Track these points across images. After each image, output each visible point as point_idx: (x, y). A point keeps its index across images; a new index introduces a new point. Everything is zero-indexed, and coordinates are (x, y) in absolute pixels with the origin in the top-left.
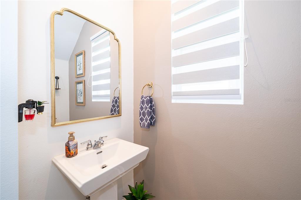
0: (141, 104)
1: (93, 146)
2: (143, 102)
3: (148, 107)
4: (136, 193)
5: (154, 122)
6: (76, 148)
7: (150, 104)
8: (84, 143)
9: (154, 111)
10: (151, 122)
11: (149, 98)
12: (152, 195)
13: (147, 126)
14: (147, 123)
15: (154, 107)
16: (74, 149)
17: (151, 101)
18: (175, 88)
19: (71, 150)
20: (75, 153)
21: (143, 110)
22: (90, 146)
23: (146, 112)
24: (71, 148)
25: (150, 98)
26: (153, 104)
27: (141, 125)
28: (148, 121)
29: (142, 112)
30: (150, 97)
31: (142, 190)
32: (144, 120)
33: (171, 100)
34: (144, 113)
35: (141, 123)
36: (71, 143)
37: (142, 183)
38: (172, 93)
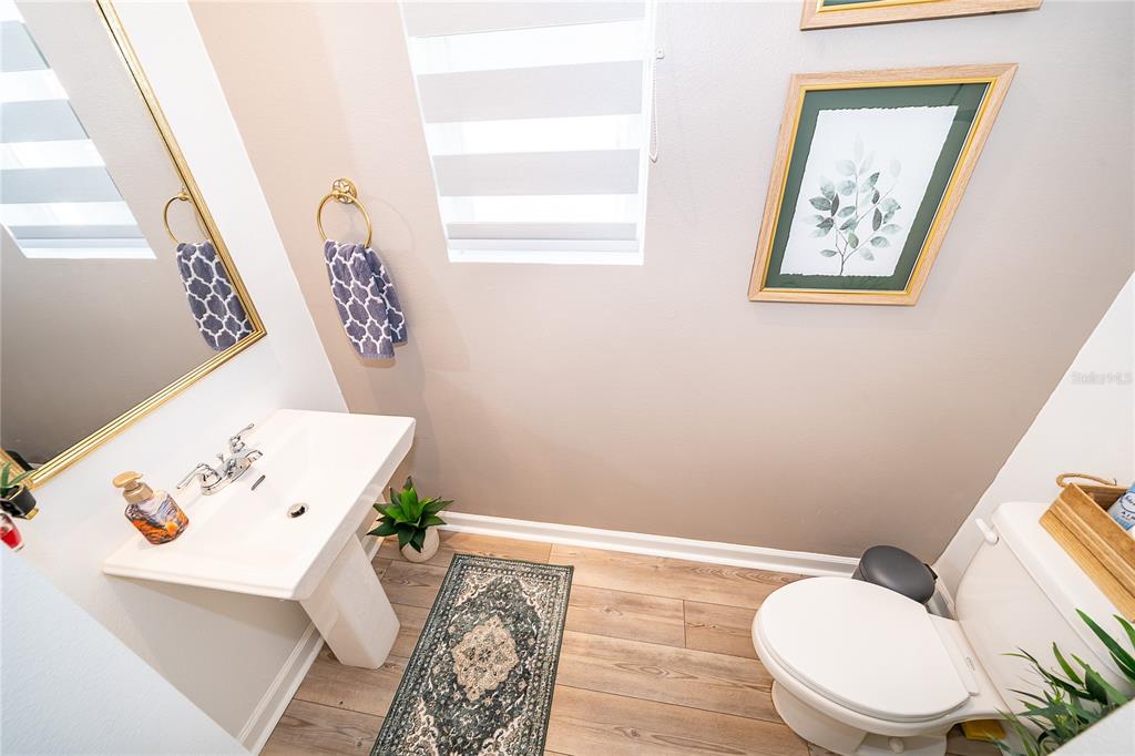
0: (335, 279)
1: (221, 474)
2: (340, 271)
3: (368, 289)
4: (402, 512)
5: (403, 331)
6: (175, 508)
7: (372, 280)
8: (187, 482)
9: (391, 296)
10: (394, 335)
11: (360, 255)
12: (443, 500)
13: (384, 352)
14: (380, 341)
15: (390, 285)
16: (170, 517)
17: (371, 265)
18: (451, 211)
19: (162, 522)
20: (179, 524)
21: (351, 299)
22: (212, 480)
23: (365, 306)
24: (159, 519)
25: (365, 255)
26: (383, 272)
27: (359, 350)
28: (384, 335)
29: (347, 307)
30: (362, 250)
31: (414, 501)
32: (367, 334)
33: (446, 252)
34: (356, 310)
35: (356, 345)
36: (150, 508)
37: (409, 485)
38: (445, 229)
